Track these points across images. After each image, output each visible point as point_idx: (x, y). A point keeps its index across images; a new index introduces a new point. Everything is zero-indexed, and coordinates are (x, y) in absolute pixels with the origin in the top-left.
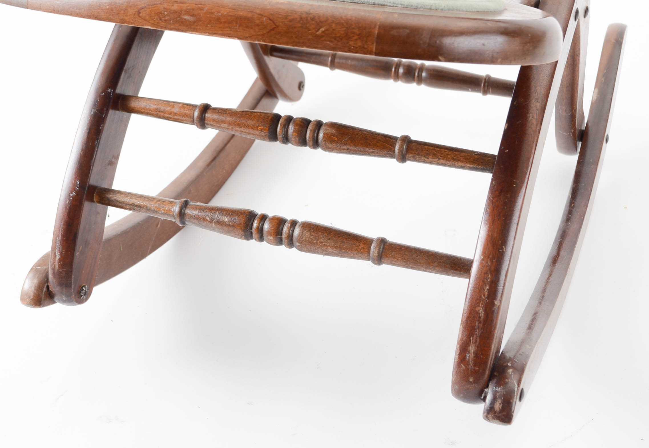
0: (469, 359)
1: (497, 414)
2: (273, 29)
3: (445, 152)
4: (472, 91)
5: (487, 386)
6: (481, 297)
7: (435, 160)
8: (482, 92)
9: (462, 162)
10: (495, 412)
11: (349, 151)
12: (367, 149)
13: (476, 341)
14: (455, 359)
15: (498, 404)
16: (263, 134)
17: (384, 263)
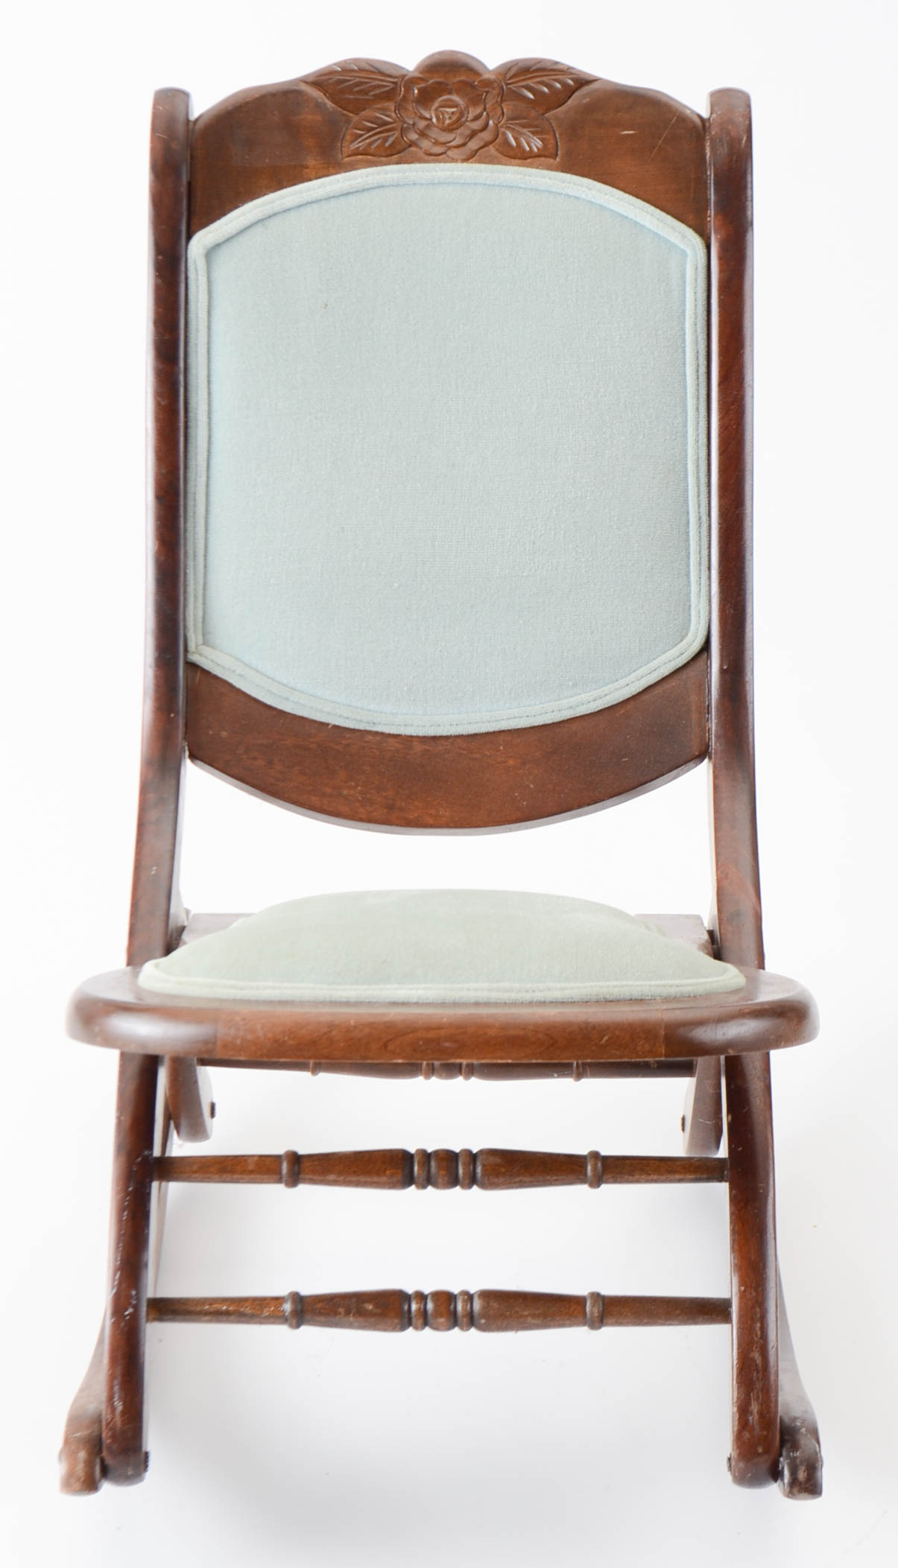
0: (753, 1423)
1: (803, 1486)
2: (552, 1045)
3: (654, 1164)
4: (559, 1077)
5: (781, 1455)
6: (753, 1338)
7: (643, 1177)
8: (574, 1075)
9: (680, 1173)
10: (800, 1484)
11: (522, 1185)
12: (548, 1178)
13: (758, 1398)
14: (733, 1428)
15: (802, 1473)
16: (395, 1179)
17: (607, 1325)
